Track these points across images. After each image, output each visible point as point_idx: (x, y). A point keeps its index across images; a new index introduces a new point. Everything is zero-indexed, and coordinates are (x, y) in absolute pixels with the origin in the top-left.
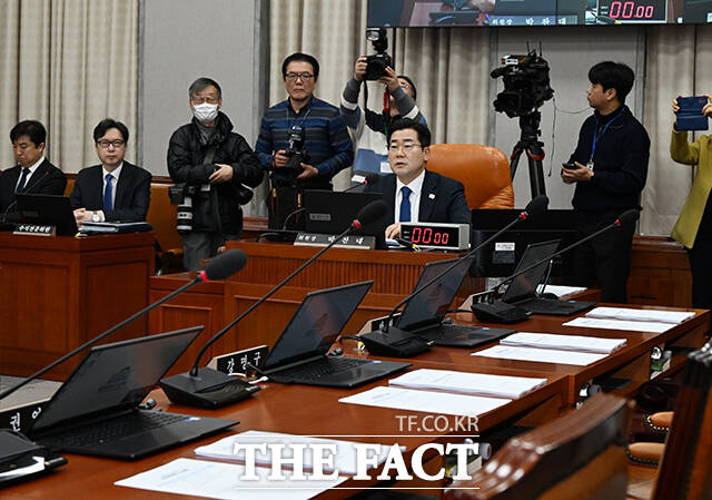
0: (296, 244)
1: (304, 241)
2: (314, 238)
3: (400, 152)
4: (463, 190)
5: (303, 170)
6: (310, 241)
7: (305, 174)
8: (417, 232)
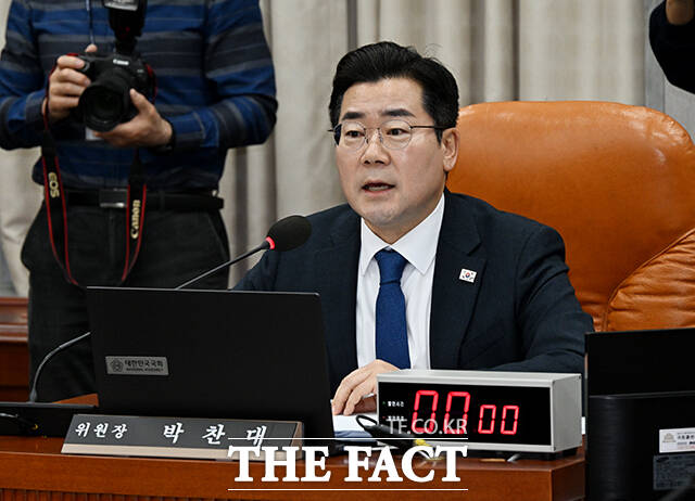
0: (67, 448)
1: (91, 438)
2: (120, 430)
3: (373, 150)
4: (561, 253)
5: (131, 111)
6: (109, 439)
7: (133, 126)
8: (427, 401)
